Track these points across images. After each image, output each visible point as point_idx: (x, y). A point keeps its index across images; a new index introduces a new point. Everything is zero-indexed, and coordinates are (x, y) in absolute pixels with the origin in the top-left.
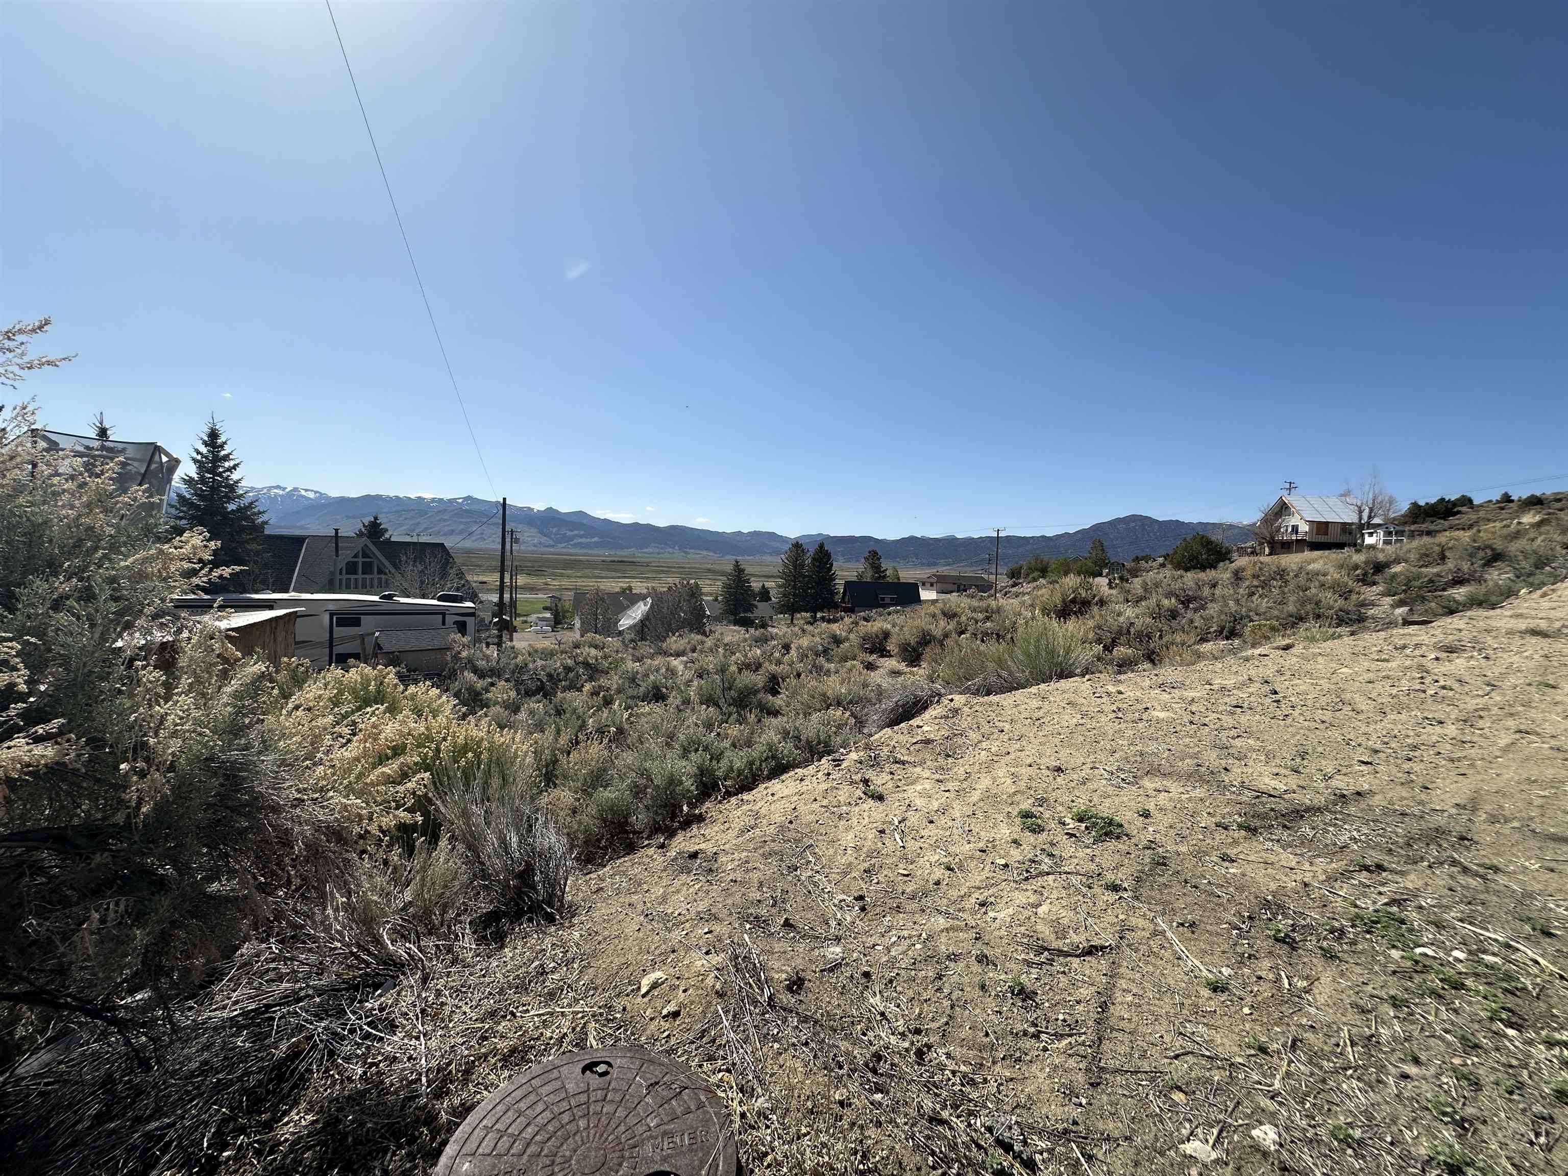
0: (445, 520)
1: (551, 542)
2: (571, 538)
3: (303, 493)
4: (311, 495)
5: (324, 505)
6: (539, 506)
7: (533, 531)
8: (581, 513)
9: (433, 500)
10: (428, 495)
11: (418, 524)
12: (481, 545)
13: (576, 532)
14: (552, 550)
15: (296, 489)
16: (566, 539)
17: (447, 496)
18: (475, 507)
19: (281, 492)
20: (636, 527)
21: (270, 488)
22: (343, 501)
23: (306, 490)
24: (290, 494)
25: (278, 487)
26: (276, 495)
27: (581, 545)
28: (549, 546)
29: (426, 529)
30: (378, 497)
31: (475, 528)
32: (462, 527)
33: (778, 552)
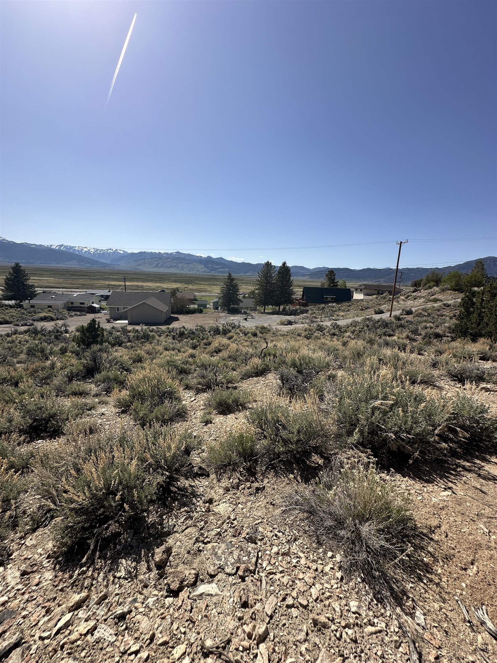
0: (169, 262)
1: (209, 271)
2: (217, 269)
3: (119, 251)
4: (122, 252)
5: (126, 256)
6: (204, 255)
7: (202, 266)
8: (221, 259)
9: (165, 253)
10: (162, 252)
11: (158, 264)
12: (182, 272)
13: (219, 266)
14: (209, 274)
15: (116, 250)
16: (216, 269)
17: (170, 252)
18: (181, 256)
19: (111, 251)
20: (243, 264)
21: (108, 250)
22: (133, 254)
24: (114, 252)
25: (110, 249)
26: (110, 252)
27: (220, 272)
28: (209, 272)
29: (162, 265)
30: (145, 252)
31: (180, 265)
32: (175, 264)
33: (304, 275)
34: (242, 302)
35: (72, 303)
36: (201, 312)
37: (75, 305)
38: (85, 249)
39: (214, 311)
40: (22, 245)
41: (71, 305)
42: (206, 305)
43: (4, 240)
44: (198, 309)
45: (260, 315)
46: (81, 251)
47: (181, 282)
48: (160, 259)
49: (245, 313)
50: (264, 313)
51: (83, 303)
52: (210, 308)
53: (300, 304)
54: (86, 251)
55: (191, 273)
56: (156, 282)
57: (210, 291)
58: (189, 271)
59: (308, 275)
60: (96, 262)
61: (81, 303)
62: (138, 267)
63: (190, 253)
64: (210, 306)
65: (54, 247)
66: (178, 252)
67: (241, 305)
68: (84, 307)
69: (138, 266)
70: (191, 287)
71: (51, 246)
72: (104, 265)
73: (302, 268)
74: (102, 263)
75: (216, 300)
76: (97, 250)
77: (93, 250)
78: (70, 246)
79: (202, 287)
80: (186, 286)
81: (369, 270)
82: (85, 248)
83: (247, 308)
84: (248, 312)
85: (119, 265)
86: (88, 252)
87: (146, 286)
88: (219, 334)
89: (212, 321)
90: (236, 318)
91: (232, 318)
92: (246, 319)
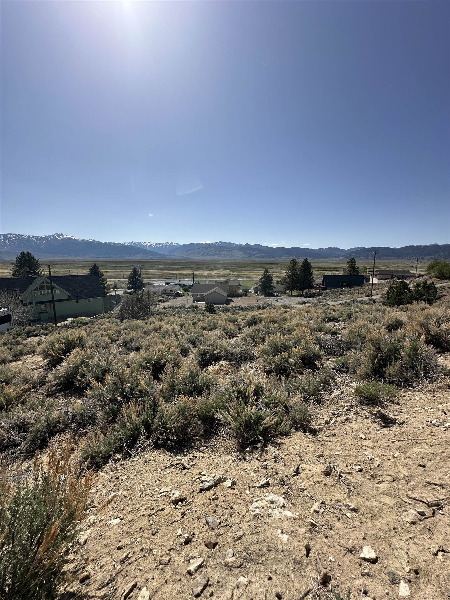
0: (213, 250)
1: (247, 256)
2: (255, 255)
3: (174, 244)
4: (176, 245)
5: (179, 248)
6: (243, 243)
7: (241, 253)
8: (258, 245)
10: (208, 242)
11: (205, 252)
12: (224, 258)
13: (256, 252)
14: (247, 259)
15: (172, 243)
16: (253, 255)
17: (214, 242)
18: (223, 245)
19: (168, 244)
20: (279, 249)
21: (165, 243)
22: (184, 246)
23: (174, 243)
25: (167, 243)
26: (167, 245)
27: (258, 257)
28: (247, 258)
29: (207, 254)
30: (194, 244)
31: (223, 253)
32: (218, 252)
33: (339, 256)
34: (275, 288)
35: (165, 291)
36: (246, 295)
37: (167, 292)
38: (149, 244)
39: (254, 294)
40: (106, 244)
41: (165, 292)
43: (94, 241)
44: (243, 294)
46: (146, 246)
47: (225, 268)
48: (206, 248)
49: (277, 296)
50: (291, 295)
51: (172, 291)
53: (320, 288)
54: (149, 246)
55: (232, 259)
56: (206, 269)
57: (249, 277)
58: (230, 257)
59: (343, 256)
60: (158, 254)
62: (188, 257)
63: (231, 242)
64: (252, 290)
65: (127, 244)
66: (221, 242)
67: (274, 290)
68: (172, 293)
69: (188, 255)
70: (233, 273)
71: (125, 243)
72: (164, 256)
73: (337, 249)
74: (161, 254)
75: (256, 286)
76: (157, 244)
77: (154, 245)
78: (138, 242)
79: (243, 273)
80: (230, 273)
81: (411, 247)
82: (149, 243)
83: (278, 292)
84: (279, 295)
85: (173, 255)
86: (151, 246)
87: (200, 274)
88: (260, 309)
89: (255, 302)
90: (270, 300)
91: (268, 300)
92: (277, 301)
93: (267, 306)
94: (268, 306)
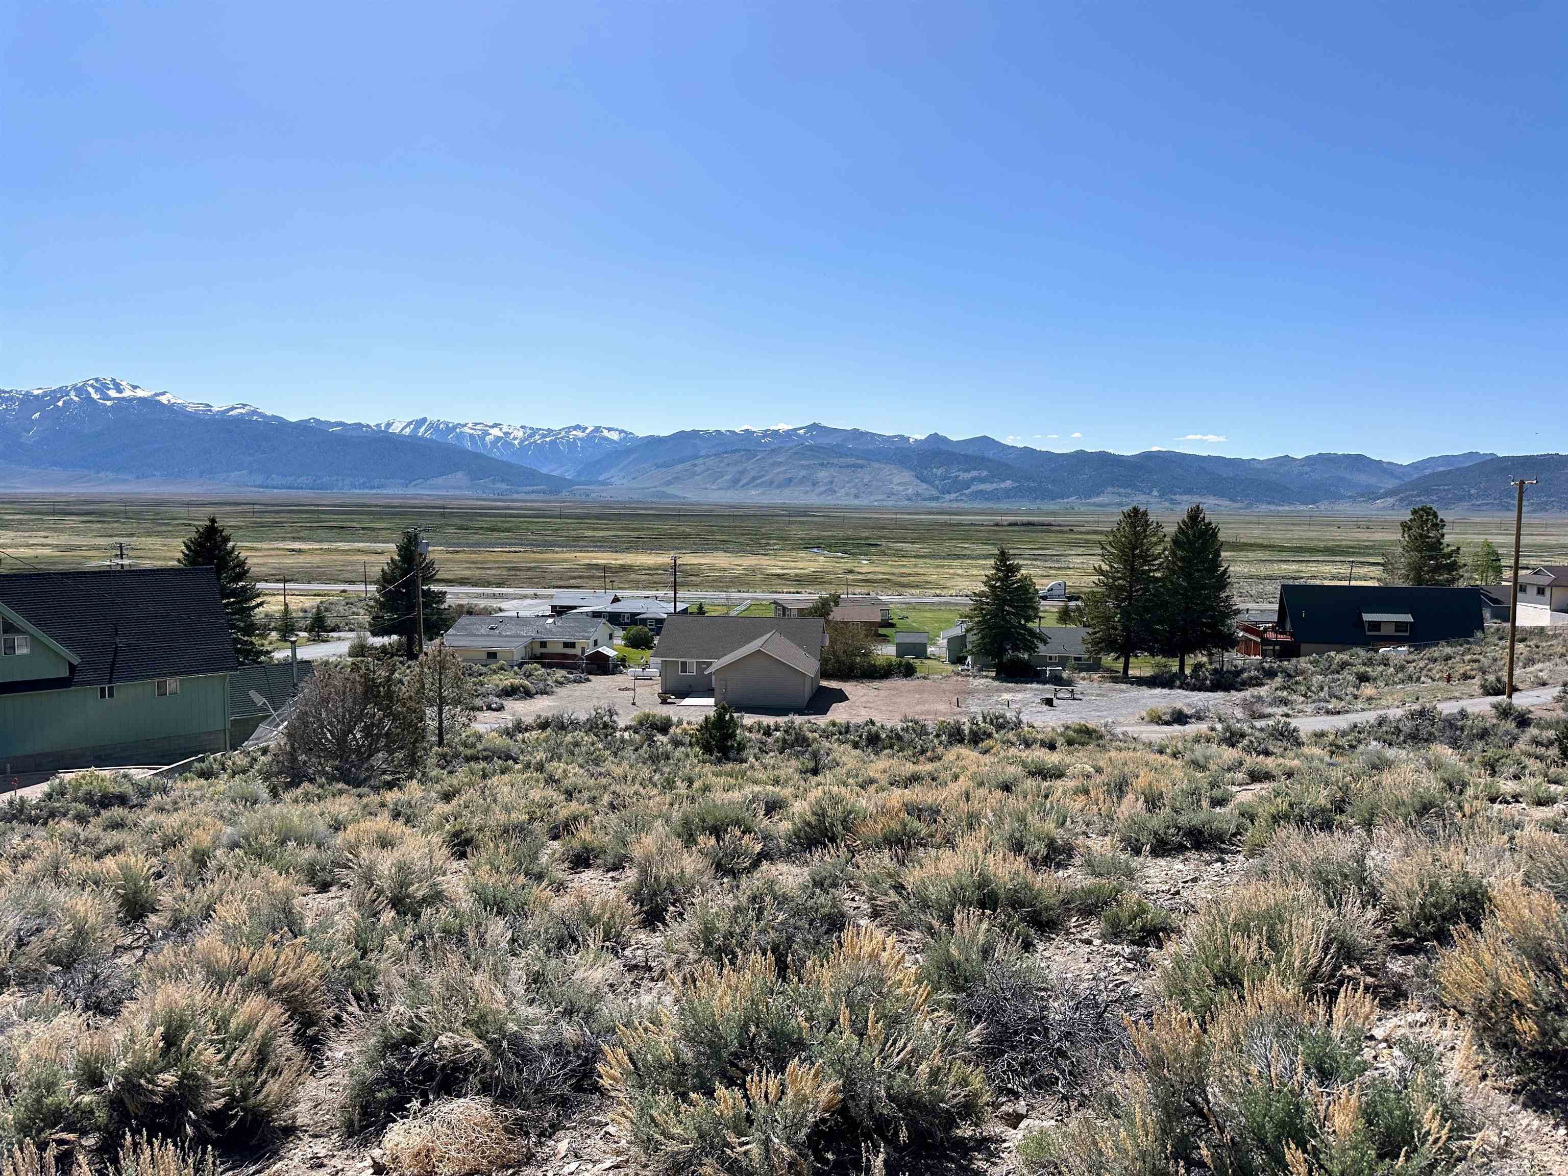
0: (780, 464)
1: (935, 493)
2: (967, 484)
3: (606, 433)
4: (615, 436)
5: (628, 452)
7: (906, 476)
8: (985, 440)
9: (766, 434)
10: (757, 427)
11: (742, 472)
12: (829, 500)
13: (974, 473)
14: (934, 504)
15: (597, 429)
16: (958, 486)
17: (783, 427)
18: (824, 441)
19: (580, 434)
20: (1081, 458)
21: (569, 429)
22: (654, 442)
23: (610, 429)
24: (590, 438)
25: (577, 427)
26: (576, 438)
27: (982, 496)
28: (932, 499)
29: (754, 478)
30: (695, 434)
31: (823, 474)
32: (803, 473)
34: (1047, 641)
35: (543, 644)
36: (909, 672)
37: (550, 649)
38: (496, 432)
39: (951, 668)
40: (303, 427)
41: (538, 650)
42: (924, 646)
44: (900, 665)
45: (1108, 685)
46: (482, 439)
47: (829, 545)
48: (750, 454)
50: (1125, 678)
51: (572, 645)
52: (937, 659)
54: (498, 438)
55: (863, 502)
56: (741, 549)
57: (937, 586)
58: (856, 496)
60: (530, 476)
61: (567, 645)
62: (672, 490)
63: (863, 428)
64: (939, 648)
65: (396, 429)
66: (815, 426)
67: (1043, 649)
68: (575, 656)
69: (669, 483)
70: (864, 566)
71: (389, 425)
72: (556, 485)
74: (548, 478)
75: (959, 630)
76: (534, 431)
77: (520, 434)
78: (447, 424)
79: (907, 567)
80: (849, 566)
82: (496, 425)
83: (1063, 662)
85: (604, 483)
86: (505, 441)
87: (712, 568)
88: (961, 741)
89: (942, 707)
90: (1019, 696)
91: (1006, 696)
92: (1049, 702)
93: (992, 729)
94: (1000, 727)
